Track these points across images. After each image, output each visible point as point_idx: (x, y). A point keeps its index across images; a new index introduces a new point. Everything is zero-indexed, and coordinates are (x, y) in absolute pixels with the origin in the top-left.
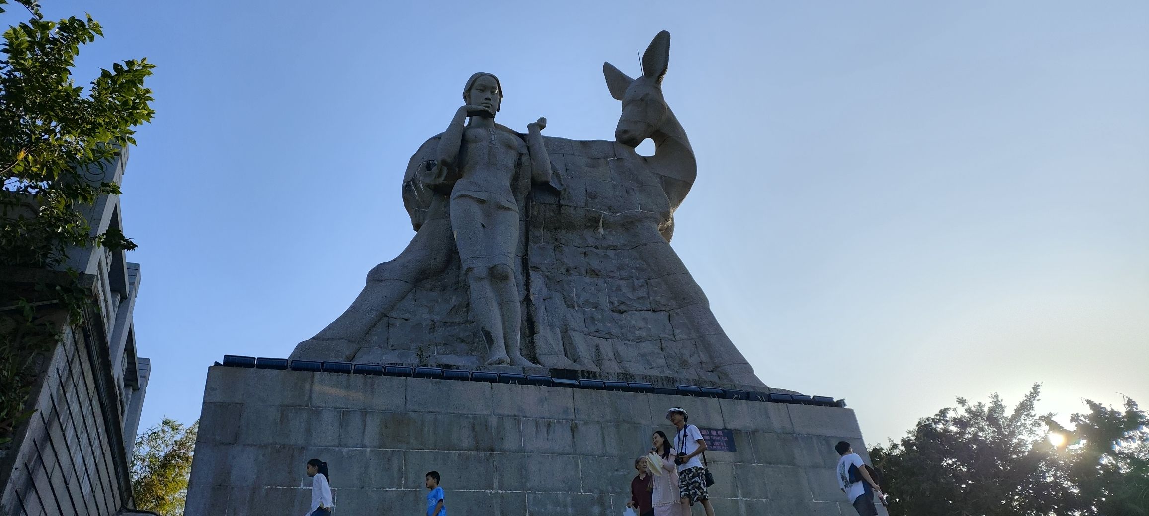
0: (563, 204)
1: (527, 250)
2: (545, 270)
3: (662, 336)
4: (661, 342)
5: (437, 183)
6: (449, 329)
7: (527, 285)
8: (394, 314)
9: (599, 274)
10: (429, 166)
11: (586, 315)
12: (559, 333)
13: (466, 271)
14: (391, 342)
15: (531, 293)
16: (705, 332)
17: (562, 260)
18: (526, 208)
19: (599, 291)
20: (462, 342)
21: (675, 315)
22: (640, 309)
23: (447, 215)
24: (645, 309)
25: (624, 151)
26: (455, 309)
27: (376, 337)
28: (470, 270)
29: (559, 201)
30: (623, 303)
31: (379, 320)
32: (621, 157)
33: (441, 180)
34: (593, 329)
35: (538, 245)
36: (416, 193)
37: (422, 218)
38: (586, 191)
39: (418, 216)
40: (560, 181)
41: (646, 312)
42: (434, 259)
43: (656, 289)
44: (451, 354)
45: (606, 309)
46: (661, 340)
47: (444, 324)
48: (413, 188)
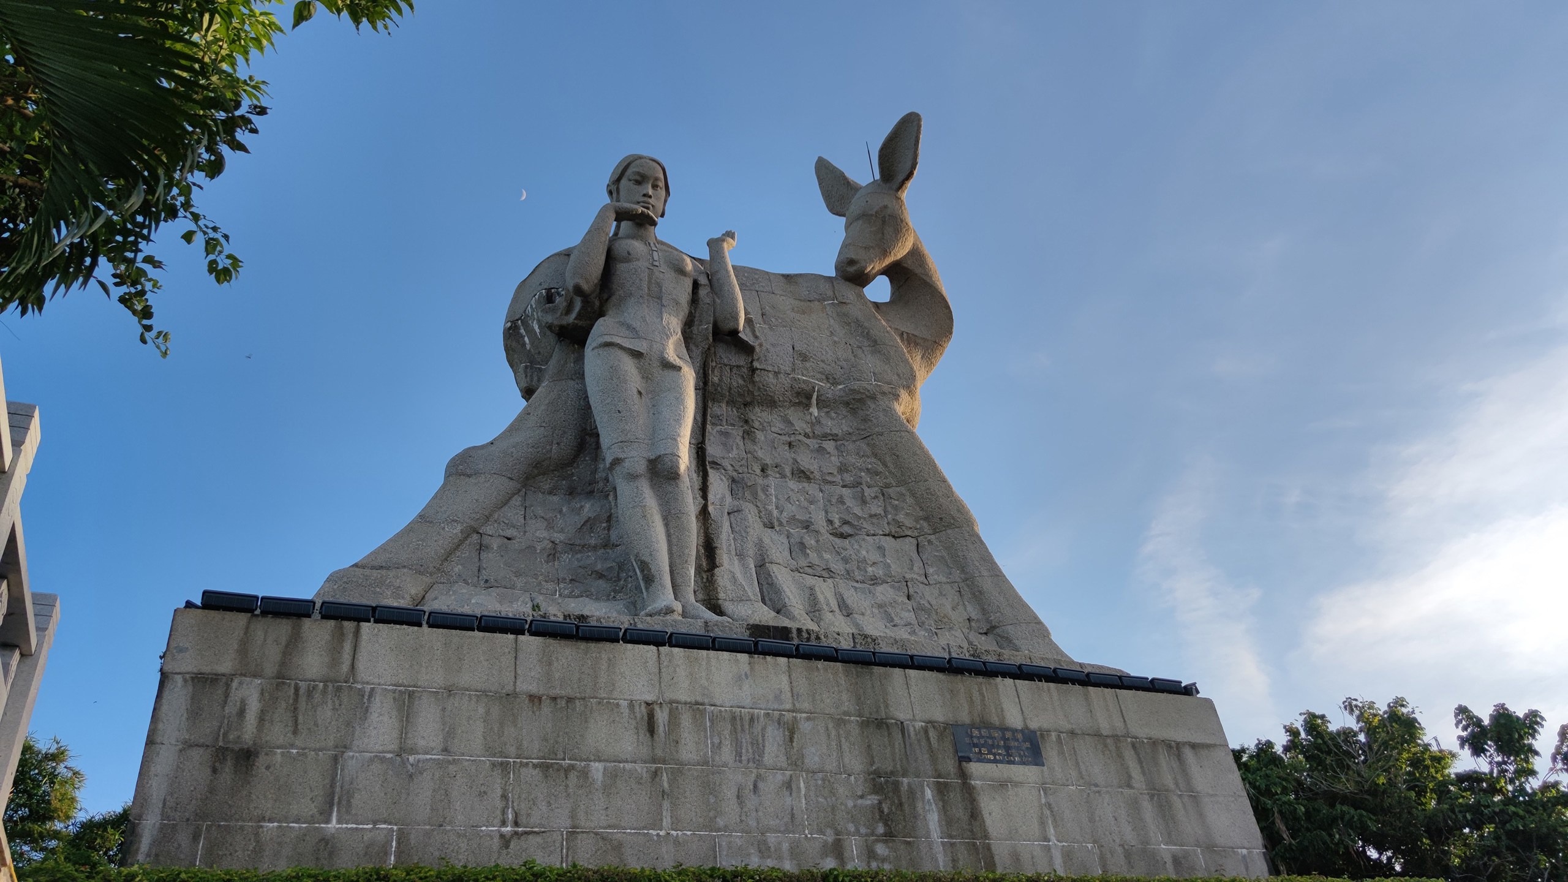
0: (758, 367)
1: (703, 435)
2: (730, 468)
3: (908, 576)
4: (907, 585)
5: (564, 323)
6: (579, 556)
7: (704, 490)
8: (490, 529)
9: (811, 476)
10: (549, 298)
11: (792, 540)
12: (752, 566)
13: (611, 463)
14: (485, 574)
15: (709, 503)
16: (974, 573)
17: (755, 453)
18: (704, 370)
19: (811, 503)
20: (600, 578)
21: (926, 543)
22: (872, 532)
23: (580, 375)
24: (881, 533)
25: (848, 292)
26: (589, 525)
27: (460, 566)
28: (617, 461)
29: (752, 362)
30: (846, 522)
31: (466, 538)
32: (844, 301)
33: (571, 318)
34: (803, 562)
35: (719, 428)
36: (526, 339)
37: (535, 378)
38: (794, 349)
39: (529, 375)
40: (753, 332)
41: (884, 537)
42: (557, 443)
43: (897, 502)
44: (582, 596)
45: (823, 531)
46: (907, 582)
47: (571, 547)
48: (522, 331)
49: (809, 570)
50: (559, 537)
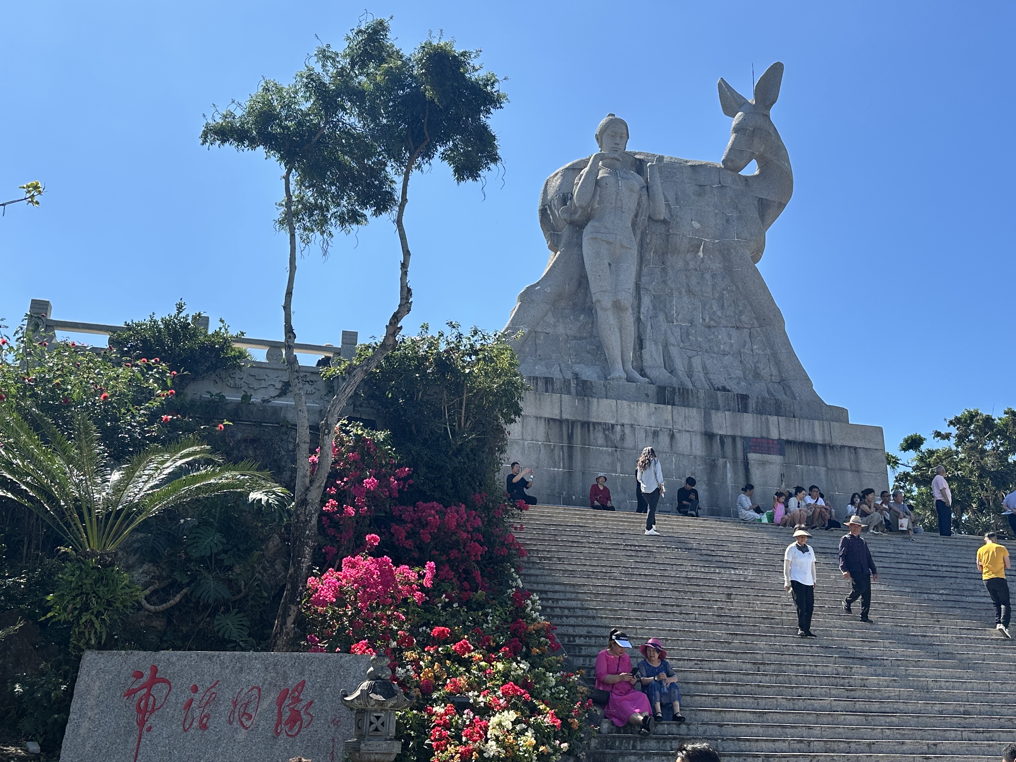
0: (672, 232)
2: (652, 289)
3: (742, 350)
4: (741, 356)
5: (572, 219)
6: (579, 342)
8: (539, 329)
9: (696, 294)
10: (565, 200)
11: (683, 331)
12: (661, 347)
13: (595, 301)
14: (539, 352)
15: (641, 313)
16: (778, 350)
17: (667, 282)
19: (695, 309)
20: (588, 354)
21: (755, 332)
22: (726, 326)
24: (731, 326)
25: (729, 175)
26: (583, 327)
27: (528, 349)
28: (598, 300)
29: (668, 231)
30: (713, 319)
31: (530, 335)
33: (576, 217)
34: (687, 343)
35: (648, 267)
36: (551, 217)
37: (555, 240)
38: (692, 220)
39: (553, 237)
41: (732, 329)
42: (569, 284)
43: (741, 309)
44: (581, 363)
45: (699, 325)
46: (741, 353)
47: (575, 338)
48: (549, 212)
49: (690, 348)
50: (569, 332)
